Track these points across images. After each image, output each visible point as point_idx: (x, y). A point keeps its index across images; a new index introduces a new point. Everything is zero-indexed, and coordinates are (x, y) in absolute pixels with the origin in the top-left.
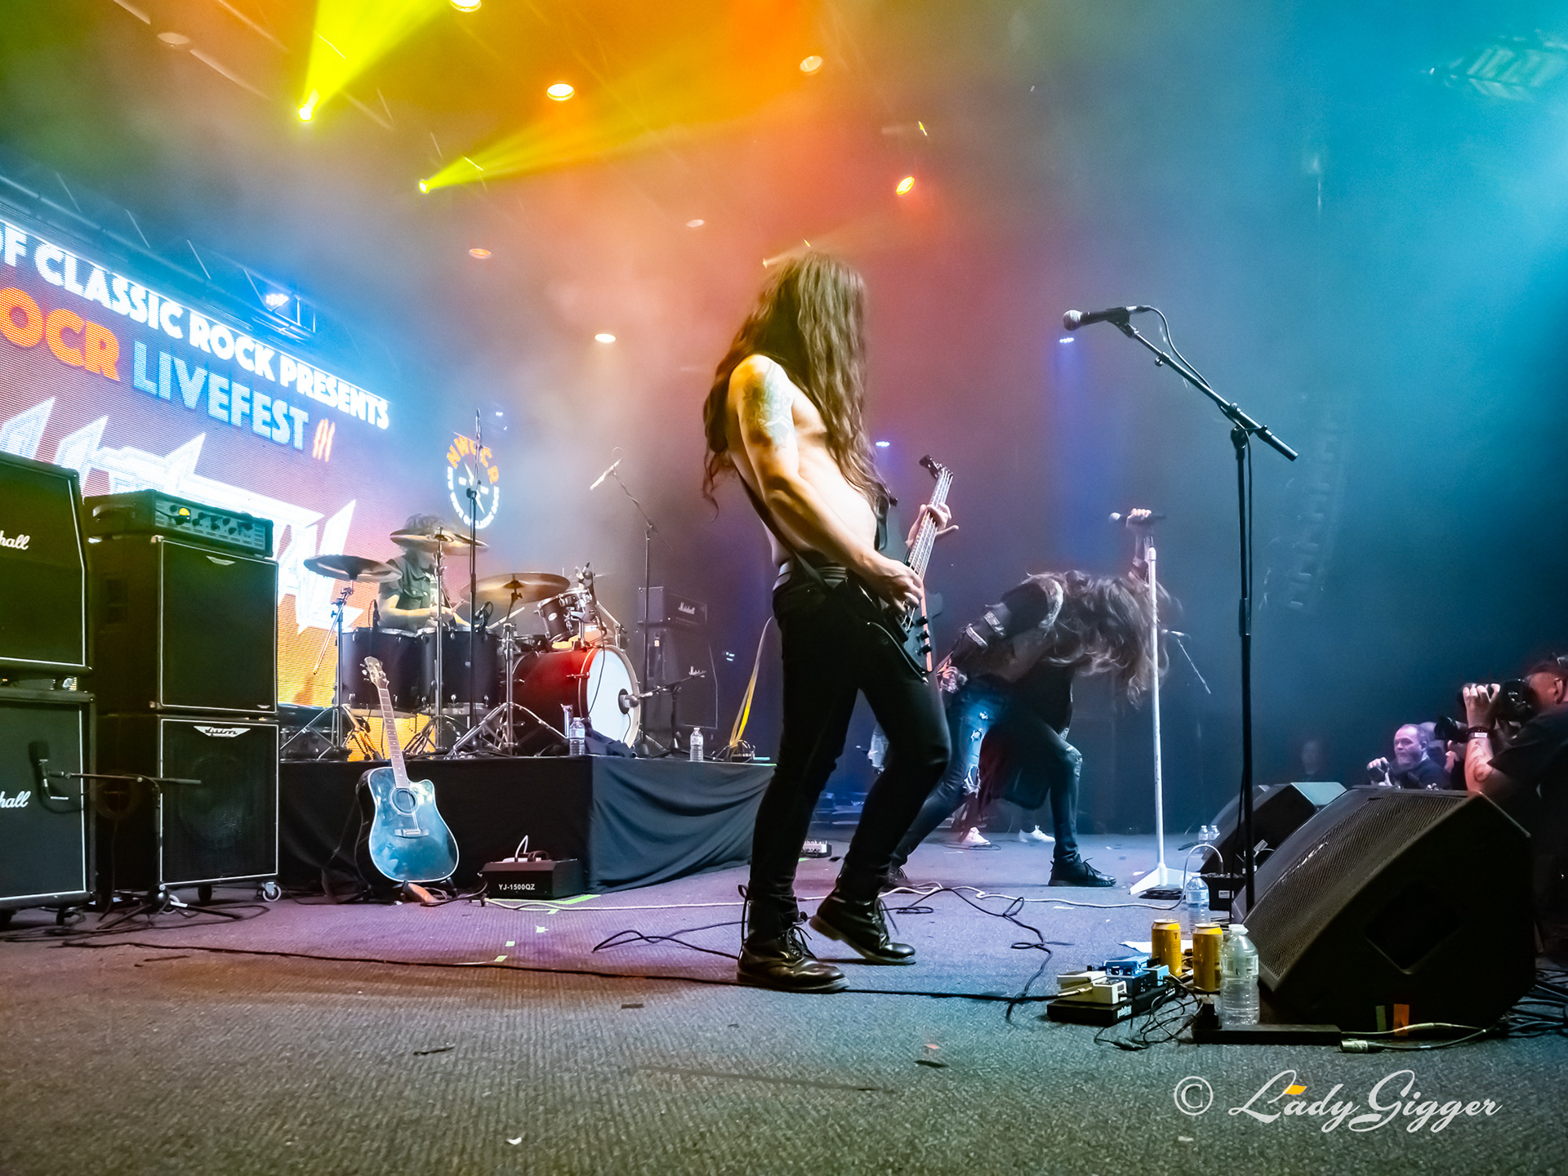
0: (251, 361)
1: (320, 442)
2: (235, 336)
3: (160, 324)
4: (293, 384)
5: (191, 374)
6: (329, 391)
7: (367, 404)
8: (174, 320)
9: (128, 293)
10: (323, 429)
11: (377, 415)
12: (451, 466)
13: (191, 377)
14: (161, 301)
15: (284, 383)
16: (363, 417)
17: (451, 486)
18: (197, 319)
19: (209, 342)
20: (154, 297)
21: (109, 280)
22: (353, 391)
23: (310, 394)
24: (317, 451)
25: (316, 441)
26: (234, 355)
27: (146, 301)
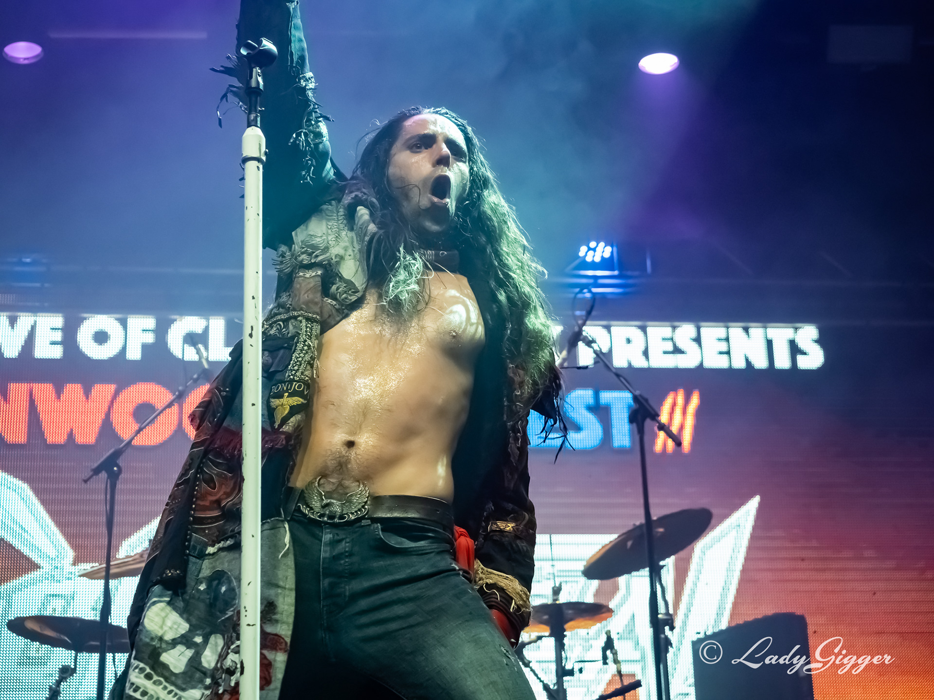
7: (770, 343)
10: (674, 405)
11: (795, 349)
15: (585, 360)
16: (761, 363)
22: (736, 333)
23: (640, 362)
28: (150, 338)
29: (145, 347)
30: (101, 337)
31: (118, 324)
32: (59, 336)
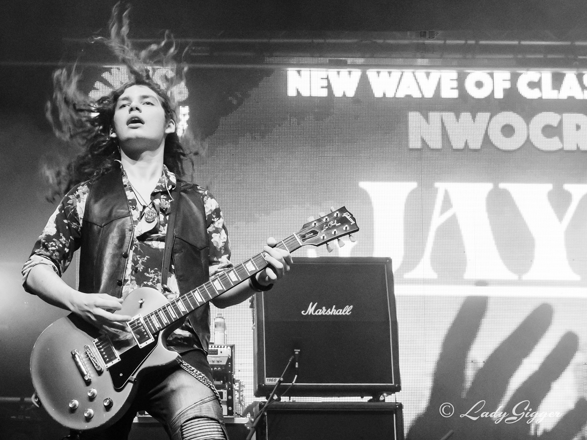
21: (580, 77)
28: (508, 85)
31: (488, 77)
32: (455, 84)
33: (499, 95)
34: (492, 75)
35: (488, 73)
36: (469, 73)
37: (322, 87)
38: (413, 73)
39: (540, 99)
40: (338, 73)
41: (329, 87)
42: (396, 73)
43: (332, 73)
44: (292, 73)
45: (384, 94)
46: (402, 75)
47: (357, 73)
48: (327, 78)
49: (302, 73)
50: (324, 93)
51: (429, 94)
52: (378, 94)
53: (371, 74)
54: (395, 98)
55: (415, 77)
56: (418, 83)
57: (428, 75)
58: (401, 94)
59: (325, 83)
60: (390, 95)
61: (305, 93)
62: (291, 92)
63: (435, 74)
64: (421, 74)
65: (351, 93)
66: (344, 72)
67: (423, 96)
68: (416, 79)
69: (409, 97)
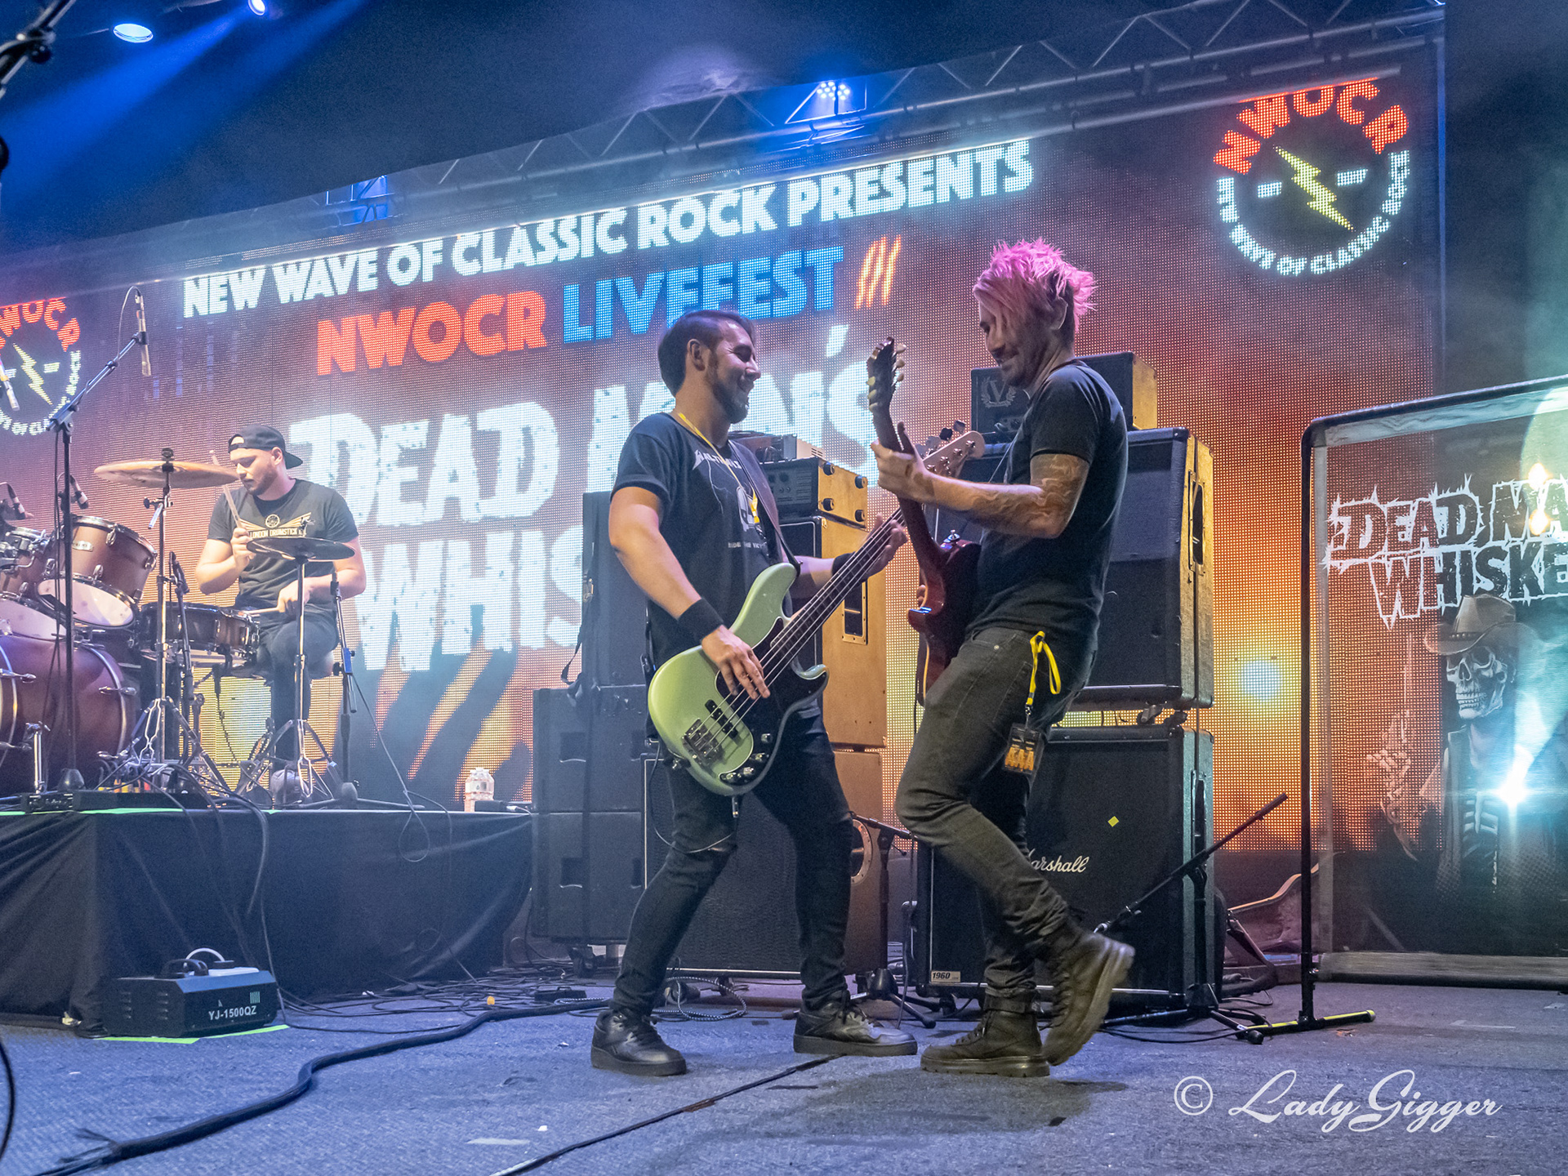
0: (734, 222)
1: (869, 280)
2: (706, 201)
3: (596, 246)
4: (812, 216)
5: (639, 289)
6: (887, 186)
7: (977, 168)
8: (614, 231)
9: (555, 234)
10: (877, 254)
11: (1003, 170)
12: (1228, 172)
13: (639, 294)
14: (597, 217)
15: (795, 220)
16: (965, 192)
17: (1229, 214)
18: (648, 210)
19: (667, 232)
20: (587, 219)
21: (531, 231)
22: (944, 163)
23: (846, 213)
24: (864, 294)
25: (862, 284)
26: (707, 229)
27: (577, 231)
28: (438, 259)
29: (436, 267)
30: (404, 265)
31: (414, 250)
32: (374, 269)
33: (428, 276)
34: (419, 247)
35: (415, 245)
36: (392, 248)
37: (222, 300)
38: (326, 259)
39: (480, 273)
40: (240, 274)
41: (229, 298)
42: (305, 264)
43: (233, 276)
44: (188, 283)
45: (292, 298)
46: (312, 265)
47: (261, 271)
48: (228, 285)
49: (201, 282)
50: (222, 308)
51: (343, 289)
52: (284, 299)
53: (277, 269)
54: (303, 301)
55: (327, 265)
56: (330, 274)
57: (342, 259)
58: (310, 296)
59: (224, 293)
60: (298, 298)
61: (203, 311)
62: (188, 313)
63: (351, 257)
64: (334, 260)
65: (253, 304)
66: (246, 270)
67: (336, 293)
68: (328, 269)
69: (319, 297)
